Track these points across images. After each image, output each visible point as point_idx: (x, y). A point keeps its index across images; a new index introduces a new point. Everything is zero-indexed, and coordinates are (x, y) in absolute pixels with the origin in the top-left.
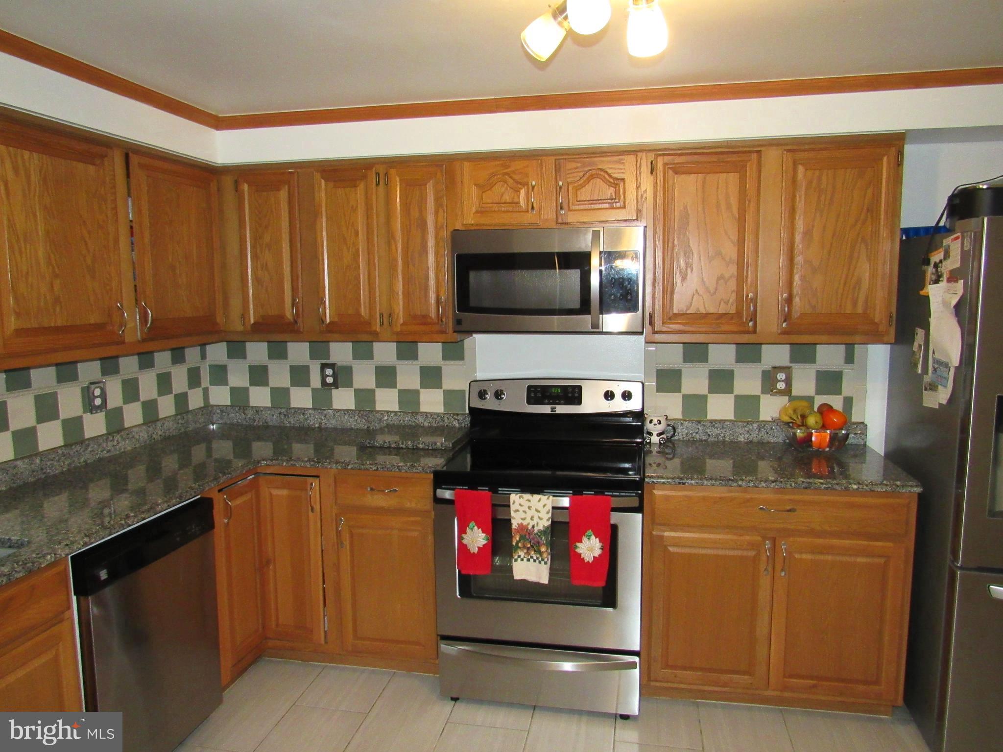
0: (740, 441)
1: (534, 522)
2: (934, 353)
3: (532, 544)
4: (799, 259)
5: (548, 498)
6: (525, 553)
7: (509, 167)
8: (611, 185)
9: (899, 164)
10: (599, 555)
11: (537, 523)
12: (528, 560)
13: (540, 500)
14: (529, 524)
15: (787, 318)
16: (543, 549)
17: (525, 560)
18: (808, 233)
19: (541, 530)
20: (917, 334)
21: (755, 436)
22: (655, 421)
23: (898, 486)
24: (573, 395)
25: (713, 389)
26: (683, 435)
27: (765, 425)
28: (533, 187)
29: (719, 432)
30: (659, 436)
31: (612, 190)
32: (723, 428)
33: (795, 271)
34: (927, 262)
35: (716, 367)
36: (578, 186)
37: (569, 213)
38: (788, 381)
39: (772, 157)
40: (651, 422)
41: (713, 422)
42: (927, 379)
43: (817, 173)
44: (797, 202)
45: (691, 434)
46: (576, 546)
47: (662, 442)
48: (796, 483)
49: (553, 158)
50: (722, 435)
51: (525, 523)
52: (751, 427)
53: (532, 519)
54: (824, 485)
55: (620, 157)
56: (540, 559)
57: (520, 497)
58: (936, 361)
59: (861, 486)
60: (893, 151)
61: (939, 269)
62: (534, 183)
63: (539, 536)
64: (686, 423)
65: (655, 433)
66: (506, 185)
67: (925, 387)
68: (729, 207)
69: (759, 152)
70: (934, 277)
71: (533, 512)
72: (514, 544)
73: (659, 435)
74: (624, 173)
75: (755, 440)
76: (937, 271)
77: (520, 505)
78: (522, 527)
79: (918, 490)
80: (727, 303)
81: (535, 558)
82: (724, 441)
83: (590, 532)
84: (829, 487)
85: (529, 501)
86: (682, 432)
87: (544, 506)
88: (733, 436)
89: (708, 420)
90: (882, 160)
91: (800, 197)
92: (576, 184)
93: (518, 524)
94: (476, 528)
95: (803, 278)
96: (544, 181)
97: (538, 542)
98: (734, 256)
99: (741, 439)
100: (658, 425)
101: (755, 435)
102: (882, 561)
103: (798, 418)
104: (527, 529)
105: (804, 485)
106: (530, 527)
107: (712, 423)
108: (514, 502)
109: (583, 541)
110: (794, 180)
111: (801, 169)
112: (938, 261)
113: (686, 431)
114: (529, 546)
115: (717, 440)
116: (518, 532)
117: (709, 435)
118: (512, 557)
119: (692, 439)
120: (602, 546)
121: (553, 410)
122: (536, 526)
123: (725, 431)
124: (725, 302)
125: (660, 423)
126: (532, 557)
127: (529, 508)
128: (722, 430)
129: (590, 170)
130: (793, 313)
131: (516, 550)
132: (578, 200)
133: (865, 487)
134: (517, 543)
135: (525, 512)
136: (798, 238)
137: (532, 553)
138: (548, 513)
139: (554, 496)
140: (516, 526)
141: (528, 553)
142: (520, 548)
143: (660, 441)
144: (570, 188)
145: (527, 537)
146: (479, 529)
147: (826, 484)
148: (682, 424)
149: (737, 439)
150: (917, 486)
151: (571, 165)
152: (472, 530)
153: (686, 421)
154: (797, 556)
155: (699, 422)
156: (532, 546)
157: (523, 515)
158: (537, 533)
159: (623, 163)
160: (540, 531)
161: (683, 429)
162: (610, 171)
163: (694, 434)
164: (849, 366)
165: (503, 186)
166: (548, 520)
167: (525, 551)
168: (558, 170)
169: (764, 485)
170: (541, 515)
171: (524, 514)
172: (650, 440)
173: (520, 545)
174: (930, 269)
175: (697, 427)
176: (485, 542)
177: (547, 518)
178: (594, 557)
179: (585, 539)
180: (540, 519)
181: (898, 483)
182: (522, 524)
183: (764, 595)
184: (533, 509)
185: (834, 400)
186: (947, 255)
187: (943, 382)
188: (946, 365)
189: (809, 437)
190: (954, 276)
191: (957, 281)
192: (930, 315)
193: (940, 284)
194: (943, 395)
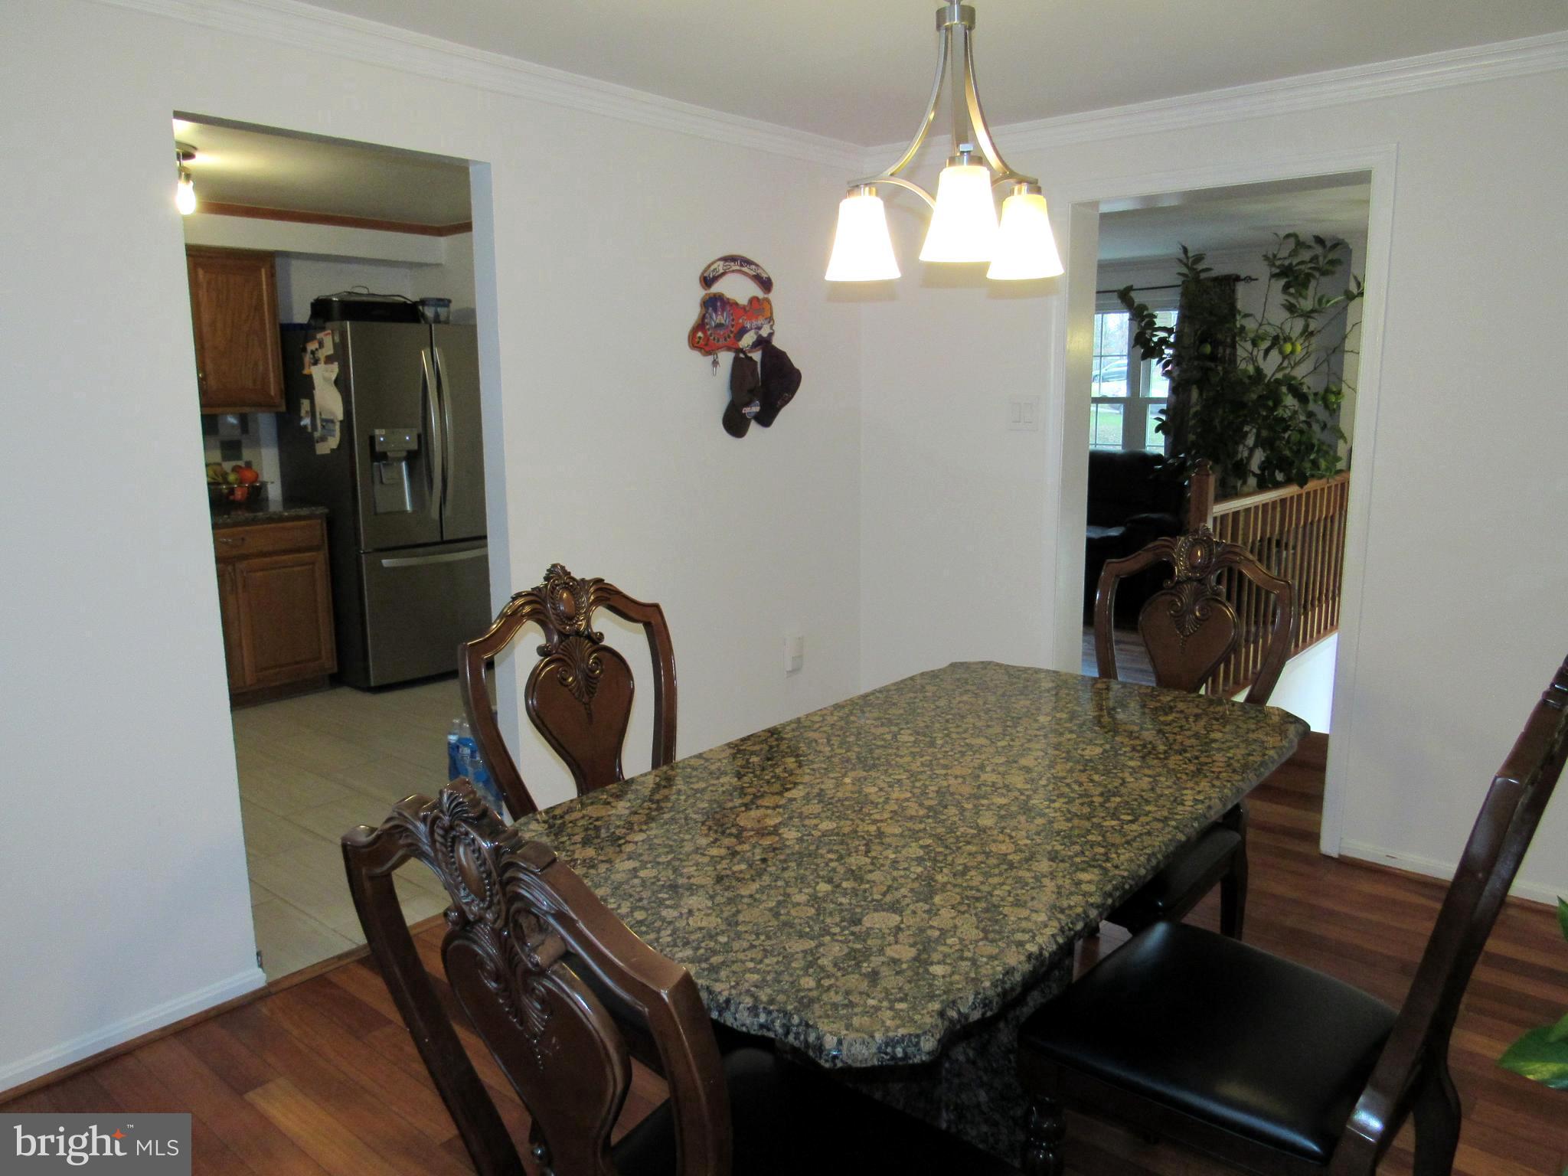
2: (320, 414)
9: (273, 274)
18: (213, 324)
20: (302, 403)
23: (314, 510)
34: (304, 350)
42: (317, 435)
44: (201, 298)
48: (245, 517)
58: (323, 420)
59: (290, 512)
60: (268, 265)
61: (316, 355)
67: (316, 441)
70: (312, 361)
76: (314, 356)
79: (326, 511)
84: (269, 517)
90: (261, 271)
91: (203, 294)
95: (213, 361)
102: (311, 566)
105: (252, 517)
110: (196, 280)
111: (201, 272)
112: (314, 349)
130: (209, 390)
133: (293, 512)
136: (205, 328)
147: (266, 515)
150: (325, 508)
154: (252, 574)
164: (246, 436)
174: (308, 358)
181: (313, 508)
185: (241, 463)
186: (321, 344)
187: (331, 433)
188: (332, 421)
189: (232, 491)
190: (329, 360)
191: (332, 363)
192: (314, 388)
193: (319, 366)
194: (333, 442)
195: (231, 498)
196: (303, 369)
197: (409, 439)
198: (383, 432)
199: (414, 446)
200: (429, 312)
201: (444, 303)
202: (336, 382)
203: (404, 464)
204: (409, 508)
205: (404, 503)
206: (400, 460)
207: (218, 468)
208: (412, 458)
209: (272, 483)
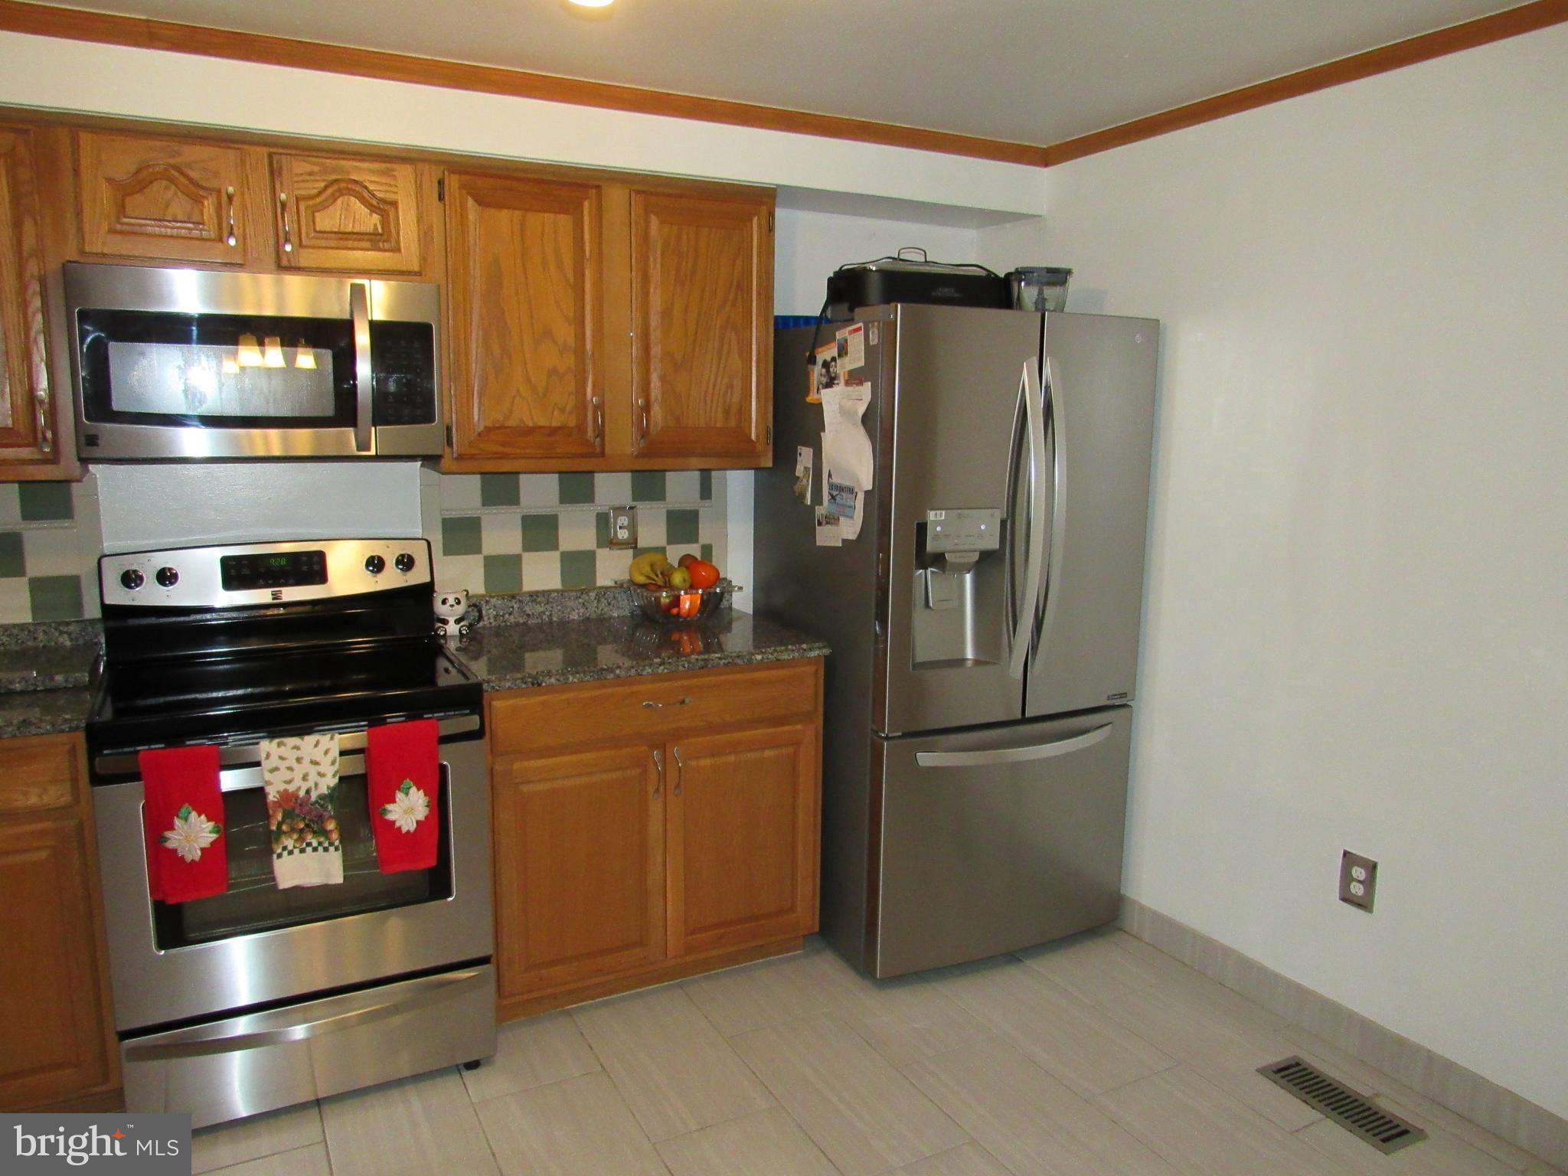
0: (574, 620)
1: (310, 783)
2: (830, 476)
3: (307, 822)
4: (656, 350)
5: (332, 738)
6: (296, 840)
7: (179, 154)
8: (373, 209)
9: (771, 229)
10: (426, 817)
11: (316, 785)
12: (302, 851)
13: (317, 745)
14: (299, 788)
15: (644, 433)
16: (331, 826)
17: (296, 851)
18: (667, 313)
19: (326, 795)
20: (800, 454)
21: (593, 611)
22: (451, 601)
23: (805, 650)
24: (311, 568)
25: (529, 545)
26: (489, 619)
27: (605, 593)
28: (230, 198)
29: (541, 610)
30: (458, 624)
31: (376, 218)
32: (548, 602)
33: (652, 367)
34: (812, 360)
35: (533, 512)
36: (315, 206)
37: (302, 251)
38: (633, 528)
39: (616, 199)
40: (444, 602)
41: (534, 596)
42: (820, 511)
43: (675, 228)
44: (652, 267)
45: (503, 616)
46: (385, 810)
47: (464, 632)
48: (689, 663)
49: (265, 150)
50: (548, 613)
51: (291, 788)
52: (587, 598)
53: (305, 778)
54: (724, 661)
55: (389, 165)
56: (326, 844)
57: (279, 745)
58: (834, 487)
59: (765, 656)
60: (764, 209)
61: (831, 370)
62: (231, 189)
63: (322, 806)
64: (493, 601)
65: (452, 620)
66: (173, 187)
67: (819, 521)
68: (560, 266)
69: (598, 187)
70: (824, 380)
71: (306, 766)
72: (274, 828)
73: (458, 621)
74: (396, 193)
75: (594, 616)
76: (828, 371)
77: (282, 758)
78: (286, 797)
79: (827, 651)
80: (562, 410)
81: (315, 844)
82: (551, 622)
83: (408, 782)
84: (729, 663)
85: (297, 748)
86: (488, 614)
87: (326, 753)
88: (563, 612)
89: (525, 593)
90: (751, 220)
91: (655, 260)
92: (311, 203)
93: (278, 792)
94: (194, 814)
95: (663, 379)
96: (249, 189)
97: (321, 816)
98: (571, 341)
99: (574, 616)
100: (456, 605)
101: (593, 609)
102: (791, 750)
103: (657, 576)
104: (297, 797)
105: (701, 663)
106: (302, 793)
107: (532, 596)
108: (268, 756)
109: (397, 800)
110: (645, 237)
111: (654, 221)
112: (829, 359)
113: (495, 613)
114: (302, 826)
115: (540, 621)
116: (280, 806)
117: (528, 615)
118: (272, 852)
119: (504, 624)
120: (429, 802)
121: (275, 596)
122: (313, 789)
123: (552, 607)
124: (560, 409)
125: (458, 602)
126: (309, 844)
127: (299, 760)
128: (547, 606)
129: (336, 181)
130: (652, 427)
131: (278, 840)
132: (318, 229)
133: (770, 656)
134: (280, 825)
135: (290, 769)
136: (654, 321)
137: (309, 838)
138: (333, 763)
139: (340, 734)
140: (275, 797)
141: (301, 839)
142: (285, 833)
143: (460, 631)
144: (302, 207)
145: (297, 811)
146: (200, 815)
147: (725, 659)
148: (487, 602)
149: (569, 617)
150: (824, 647)
151: (301, 167)
152: (186, 819)
153: (493, 597)
154: (693, 763)
155: (513, 597)
156: (307, 826)
157: (288, 775)
158: (316, 802)
159: (395, 176)
160: (322, 797)
161: (490, 609)
162: (371, 187)
163: (507, 616)
164: (707, 503)
165: (167, 188)
166: (334, 776)
167: (295, 836)
168: (274, 173)
169: (650, 670)
170: (321, 769)
171: (289, 772)
172: (445, 631)
173: (284, 828)
174: (817, 372)
175: (510, 604)
176: (214, 836)
177: (333, 773)
178: (418, 822)
179: (399, 796)
180: (321, 775)
181: (804, 646)
182: (286, 791)
183: (655, 828)
184: (306, 762)
185: (694, 550)
186: (843, 351)
187: (848, 511)
188: (851, 490)
189: (676, 601)
190: (855, 378)
191: (861, 383)
192: (823, 430)
193: (836, 389)
194: (849, 529)
195: (675, 611)
196: (807, 392)
197: (984, 531)
198: (942, 515)
199: (994, 544)
200: (1028, 294)
201: (1058, 277)
202: (866, 420)
203: (968, 578)
204: (970, 654)
205: (963, 649)
206: (962, 569)
207: (656, 557)
208: (987, 563)
209: (741, 588)
